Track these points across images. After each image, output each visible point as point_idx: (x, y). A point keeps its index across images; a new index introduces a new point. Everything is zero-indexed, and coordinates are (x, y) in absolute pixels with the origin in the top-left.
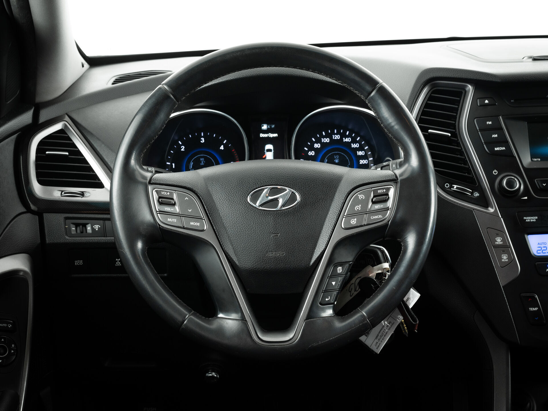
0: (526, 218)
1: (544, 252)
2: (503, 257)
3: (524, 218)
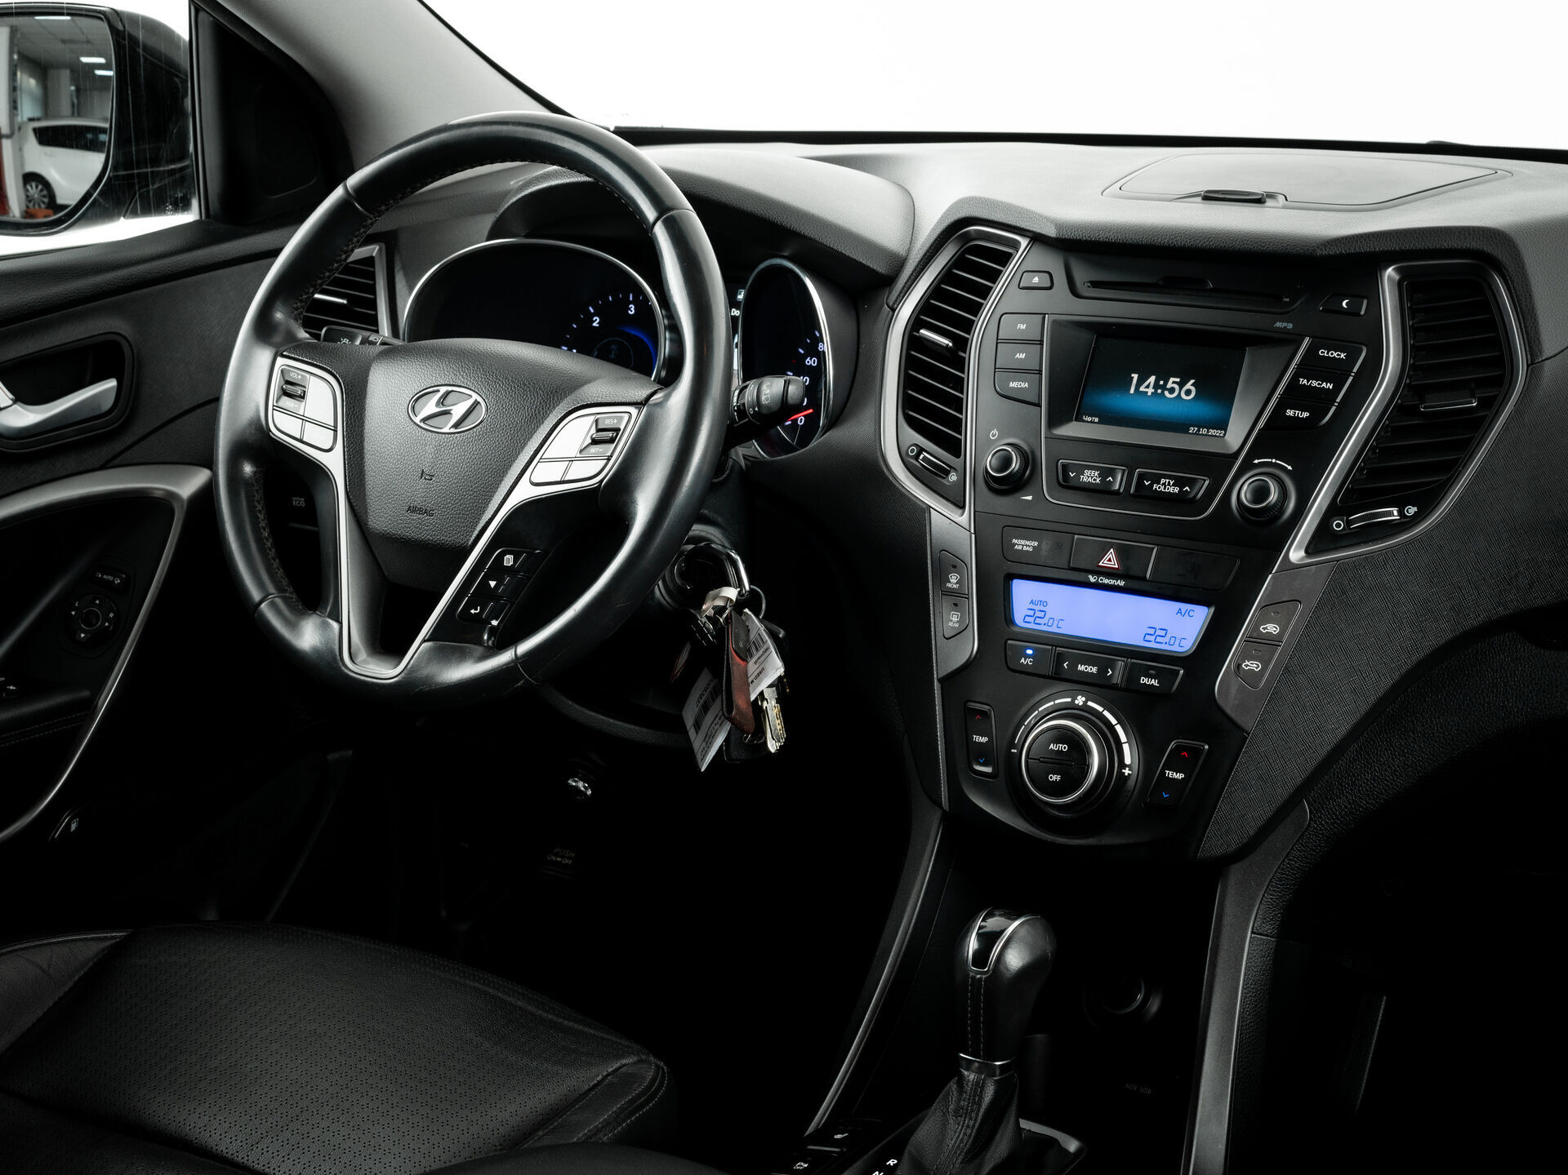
0: (1016, 541)
1: (1038, 621)
2: (952, 617)
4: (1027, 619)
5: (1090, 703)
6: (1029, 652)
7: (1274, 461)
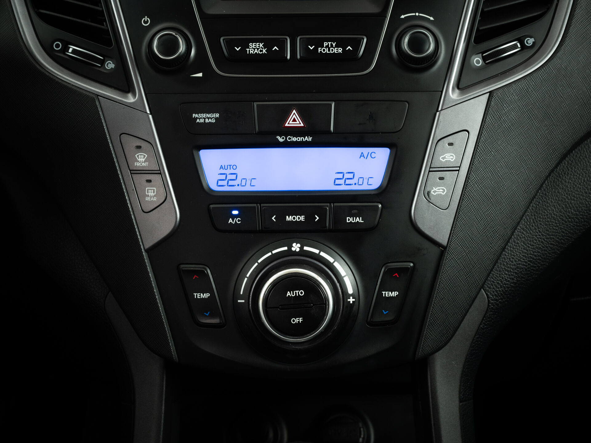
0: (197, 116)
1: (231, 183)
2: (148, 192)
3: (194, 115)
4: (220, 183)
5: (306, 248)
6: (235, 212)
7: (417, 14)
